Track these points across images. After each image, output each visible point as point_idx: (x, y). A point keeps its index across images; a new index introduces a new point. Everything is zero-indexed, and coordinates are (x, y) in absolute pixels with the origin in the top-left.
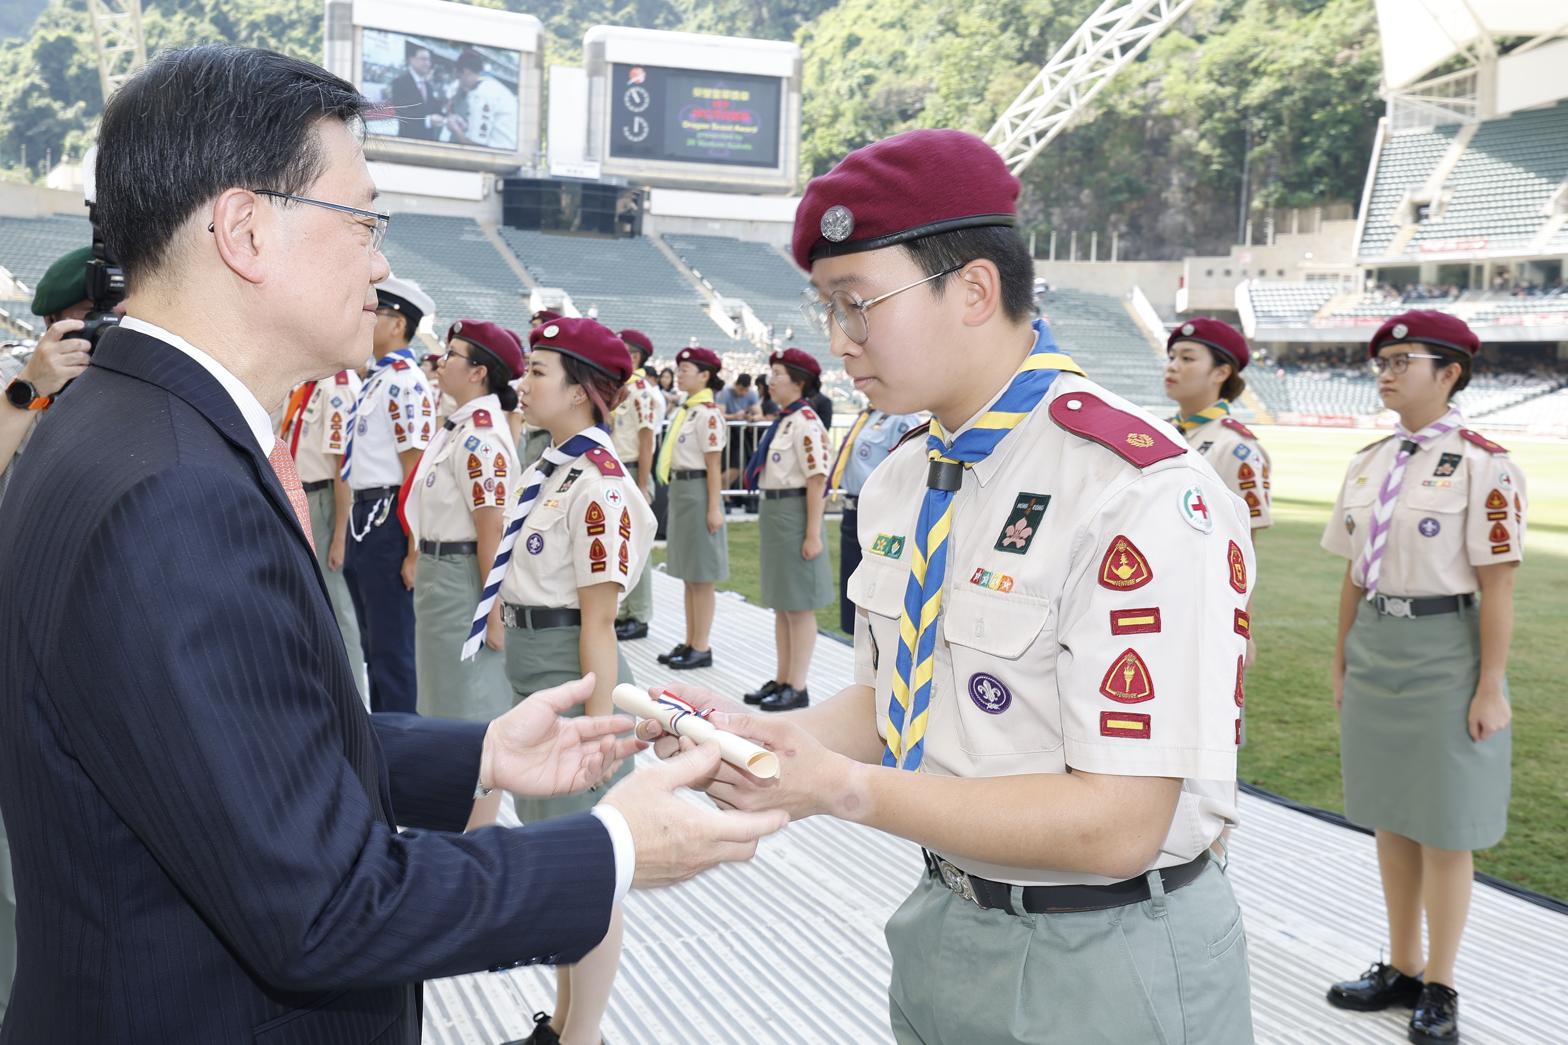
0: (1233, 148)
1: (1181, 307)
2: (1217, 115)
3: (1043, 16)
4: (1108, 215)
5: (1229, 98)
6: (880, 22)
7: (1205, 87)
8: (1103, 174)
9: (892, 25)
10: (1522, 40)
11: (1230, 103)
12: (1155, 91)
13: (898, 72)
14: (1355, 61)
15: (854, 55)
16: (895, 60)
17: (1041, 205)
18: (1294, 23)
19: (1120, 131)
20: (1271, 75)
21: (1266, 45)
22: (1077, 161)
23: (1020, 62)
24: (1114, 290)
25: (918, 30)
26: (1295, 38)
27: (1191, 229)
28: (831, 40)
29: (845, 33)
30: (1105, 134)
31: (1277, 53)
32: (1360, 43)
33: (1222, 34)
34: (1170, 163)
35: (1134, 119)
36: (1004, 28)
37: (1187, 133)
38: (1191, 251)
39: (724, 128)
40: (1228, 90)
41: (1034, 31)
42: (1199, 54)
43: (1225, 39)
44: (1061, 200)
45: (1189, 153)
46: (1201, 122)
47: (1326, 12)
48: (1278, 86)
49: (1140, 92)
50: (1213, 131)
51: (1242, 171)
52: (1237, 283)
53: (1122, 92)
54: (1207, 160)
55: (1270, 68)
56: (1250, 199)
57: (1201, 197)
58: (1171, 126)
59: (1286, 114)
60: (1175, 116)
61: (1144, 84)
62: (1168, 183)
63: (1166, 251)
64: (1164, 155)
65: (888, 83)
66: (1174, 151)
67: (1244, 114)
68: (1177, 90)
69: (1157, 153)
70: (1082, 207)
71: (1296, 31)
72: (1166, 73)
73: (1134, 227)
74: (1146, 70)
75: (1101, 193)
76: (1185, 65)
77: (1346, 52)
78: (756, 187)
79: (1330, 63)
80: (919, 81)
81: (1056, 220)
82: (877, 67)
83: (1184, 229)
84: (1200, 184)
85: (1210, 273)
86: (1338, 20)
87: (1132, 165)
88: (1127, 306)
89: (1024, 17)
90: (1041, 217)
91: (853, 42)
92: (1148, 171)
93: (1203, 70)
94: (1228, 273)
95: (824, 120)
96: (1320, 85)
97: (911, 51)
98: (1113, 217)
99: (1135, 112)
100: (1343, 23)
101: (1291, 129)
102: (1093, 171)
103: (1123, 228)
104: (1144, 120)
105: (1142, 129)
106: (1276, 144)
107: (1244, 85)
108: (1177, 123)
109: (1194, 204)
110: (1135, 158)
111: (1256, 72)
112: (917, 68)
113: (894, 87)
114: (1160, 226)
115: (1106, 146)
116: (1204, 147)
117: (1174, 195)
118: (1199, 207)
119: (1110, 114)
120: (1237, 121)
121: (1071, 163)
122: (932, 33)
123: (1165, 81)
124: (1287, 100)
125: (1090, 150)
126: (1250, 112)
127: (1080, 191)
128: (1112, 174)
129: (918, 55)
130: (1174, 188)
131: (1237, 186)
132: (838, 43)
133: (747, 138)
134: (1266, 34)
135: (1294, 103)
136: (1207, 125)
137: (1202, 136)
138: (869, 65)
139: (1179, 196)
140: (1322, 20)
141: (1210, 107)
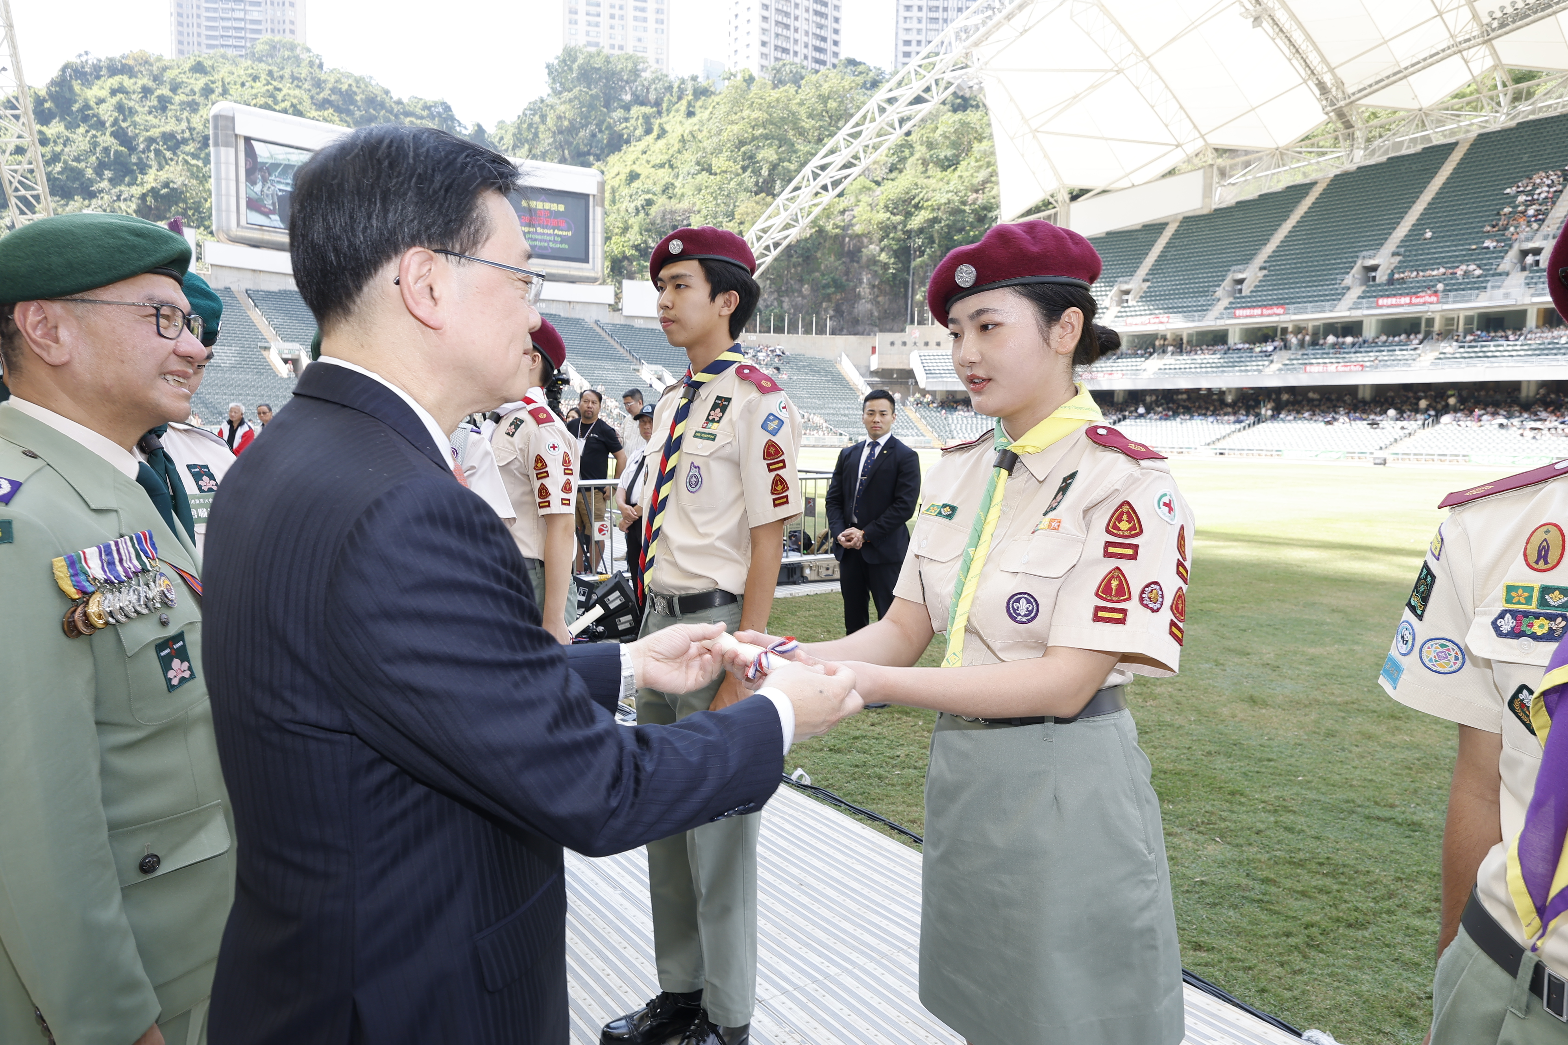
0: (903, 258)
1: (873, 367)
2: (891, 235)
3: (771, 162)
4: (821, 303)
5: (899, 223)
6: (652, 163)
7: (883, 216)
8: (817, 274)
9: (662, 166)
10: (1083, 192)
11: (900, 227)
12: (850, 218)
13: (670, 198)
14: (980, 202)
15: (635, 184)
16: (667, 189)
17: (776, 295)
18: (940, 174)
19: (827, 245)
20: (926, 209)
21: (922, 188)
22: (799, 264)
23: (756, 194)
24: (829, 355)
25: (684, 169)
26: (941, 183)
27: (876, 314)
28: (618, 174)
29: (628, 170)
30: (818, 246)
31: (930, 194)
32: (983, 189)
33: (893, 180)
34: (860, 267)
35: (837, 236)
36: (744, 169)
37: (872, 247)
38: (876, 329)
39: (546, 231)
40: (899, 218)
41: (765, 172)
42: (878, 193)
43: (895, 183)
44: (789, 292)
45: (873, 261)
46: (881, 240)
47: (960, 168)
48: (931, 216)
49: (840, 218)
50: (889, 246)
51: (908, 274)
52: (911, 351)
53: (828, 217)
54: (886, 266)
55: (926, 204)
56: (914, 294)
57: (882, 292)
58: (862, 242)
59: (936, 235)
60: (863, 235)
61: (843, 212)
62: (861, 282)
63: (860, 329)
64: (858, 262)
65: (664, 205)
66: (864, 259)
67: (909, 234)
68: (864, 217)
69: (852, 261)
70: (804, 297)
71: (942, 180)
72: (856, 205)
73: (839, 312)
74: (843, 203)
75: (816, 287)
76: (870, 200)
77: (974, 195)
78: (573, 276)
79: (964, 203)
80: (685, 205)
81: (786, 306)
82: (654, 194)
83: (872, 314)
84: (881, 282)
85: (892, 344)
86: (968, 174)
87: (837, 269)
88: (838, 366)
89: (757, 162)
90: (776, 303)
91: (633, 177)
92: (847, 273)
93: (882, 205)
94: (904, 344)
95: (616, 230)
96: (959, 217)
97: (678, 184)
98: (824, 305)
99: (837, 231)
100: (972, 175)
101: (939, 246)
102: (810, 273)
103: (831, 312)
104: (844, 237)
105: (842, 244)
106: (930, 256)
107: (908, 215)
108: (865, 240)
109: (877, 296)
110: (837, 263)
111: (916, 207)
112: (683, 195)
113: (668, 208)
114: (856, 310)
115: (819, 255)
116: (883, 257)
117: (864, 290)
118: (880, 299)
119: (821, 231)
120: (904, 240)
121: (795, 266)
122: (692, 171)
123: (855, 213)
124: (937, 226)
125: (808, 257)
126: (913, 234)
127: (802, 286)
128: (823, 275)
129: (684, 185)
130: (864, 285)
131: (906, 284)
132: (623, 176)
133: (564, 240)
134: (922, 181)
135: (942, 228)
136: (885, 242)
137: (882, 250)
138: (648, 192)
139: (868, 291)
140: (957, 173)
141: (886, 229)
